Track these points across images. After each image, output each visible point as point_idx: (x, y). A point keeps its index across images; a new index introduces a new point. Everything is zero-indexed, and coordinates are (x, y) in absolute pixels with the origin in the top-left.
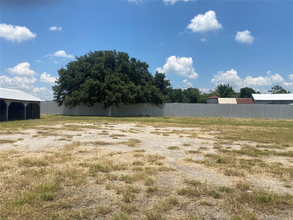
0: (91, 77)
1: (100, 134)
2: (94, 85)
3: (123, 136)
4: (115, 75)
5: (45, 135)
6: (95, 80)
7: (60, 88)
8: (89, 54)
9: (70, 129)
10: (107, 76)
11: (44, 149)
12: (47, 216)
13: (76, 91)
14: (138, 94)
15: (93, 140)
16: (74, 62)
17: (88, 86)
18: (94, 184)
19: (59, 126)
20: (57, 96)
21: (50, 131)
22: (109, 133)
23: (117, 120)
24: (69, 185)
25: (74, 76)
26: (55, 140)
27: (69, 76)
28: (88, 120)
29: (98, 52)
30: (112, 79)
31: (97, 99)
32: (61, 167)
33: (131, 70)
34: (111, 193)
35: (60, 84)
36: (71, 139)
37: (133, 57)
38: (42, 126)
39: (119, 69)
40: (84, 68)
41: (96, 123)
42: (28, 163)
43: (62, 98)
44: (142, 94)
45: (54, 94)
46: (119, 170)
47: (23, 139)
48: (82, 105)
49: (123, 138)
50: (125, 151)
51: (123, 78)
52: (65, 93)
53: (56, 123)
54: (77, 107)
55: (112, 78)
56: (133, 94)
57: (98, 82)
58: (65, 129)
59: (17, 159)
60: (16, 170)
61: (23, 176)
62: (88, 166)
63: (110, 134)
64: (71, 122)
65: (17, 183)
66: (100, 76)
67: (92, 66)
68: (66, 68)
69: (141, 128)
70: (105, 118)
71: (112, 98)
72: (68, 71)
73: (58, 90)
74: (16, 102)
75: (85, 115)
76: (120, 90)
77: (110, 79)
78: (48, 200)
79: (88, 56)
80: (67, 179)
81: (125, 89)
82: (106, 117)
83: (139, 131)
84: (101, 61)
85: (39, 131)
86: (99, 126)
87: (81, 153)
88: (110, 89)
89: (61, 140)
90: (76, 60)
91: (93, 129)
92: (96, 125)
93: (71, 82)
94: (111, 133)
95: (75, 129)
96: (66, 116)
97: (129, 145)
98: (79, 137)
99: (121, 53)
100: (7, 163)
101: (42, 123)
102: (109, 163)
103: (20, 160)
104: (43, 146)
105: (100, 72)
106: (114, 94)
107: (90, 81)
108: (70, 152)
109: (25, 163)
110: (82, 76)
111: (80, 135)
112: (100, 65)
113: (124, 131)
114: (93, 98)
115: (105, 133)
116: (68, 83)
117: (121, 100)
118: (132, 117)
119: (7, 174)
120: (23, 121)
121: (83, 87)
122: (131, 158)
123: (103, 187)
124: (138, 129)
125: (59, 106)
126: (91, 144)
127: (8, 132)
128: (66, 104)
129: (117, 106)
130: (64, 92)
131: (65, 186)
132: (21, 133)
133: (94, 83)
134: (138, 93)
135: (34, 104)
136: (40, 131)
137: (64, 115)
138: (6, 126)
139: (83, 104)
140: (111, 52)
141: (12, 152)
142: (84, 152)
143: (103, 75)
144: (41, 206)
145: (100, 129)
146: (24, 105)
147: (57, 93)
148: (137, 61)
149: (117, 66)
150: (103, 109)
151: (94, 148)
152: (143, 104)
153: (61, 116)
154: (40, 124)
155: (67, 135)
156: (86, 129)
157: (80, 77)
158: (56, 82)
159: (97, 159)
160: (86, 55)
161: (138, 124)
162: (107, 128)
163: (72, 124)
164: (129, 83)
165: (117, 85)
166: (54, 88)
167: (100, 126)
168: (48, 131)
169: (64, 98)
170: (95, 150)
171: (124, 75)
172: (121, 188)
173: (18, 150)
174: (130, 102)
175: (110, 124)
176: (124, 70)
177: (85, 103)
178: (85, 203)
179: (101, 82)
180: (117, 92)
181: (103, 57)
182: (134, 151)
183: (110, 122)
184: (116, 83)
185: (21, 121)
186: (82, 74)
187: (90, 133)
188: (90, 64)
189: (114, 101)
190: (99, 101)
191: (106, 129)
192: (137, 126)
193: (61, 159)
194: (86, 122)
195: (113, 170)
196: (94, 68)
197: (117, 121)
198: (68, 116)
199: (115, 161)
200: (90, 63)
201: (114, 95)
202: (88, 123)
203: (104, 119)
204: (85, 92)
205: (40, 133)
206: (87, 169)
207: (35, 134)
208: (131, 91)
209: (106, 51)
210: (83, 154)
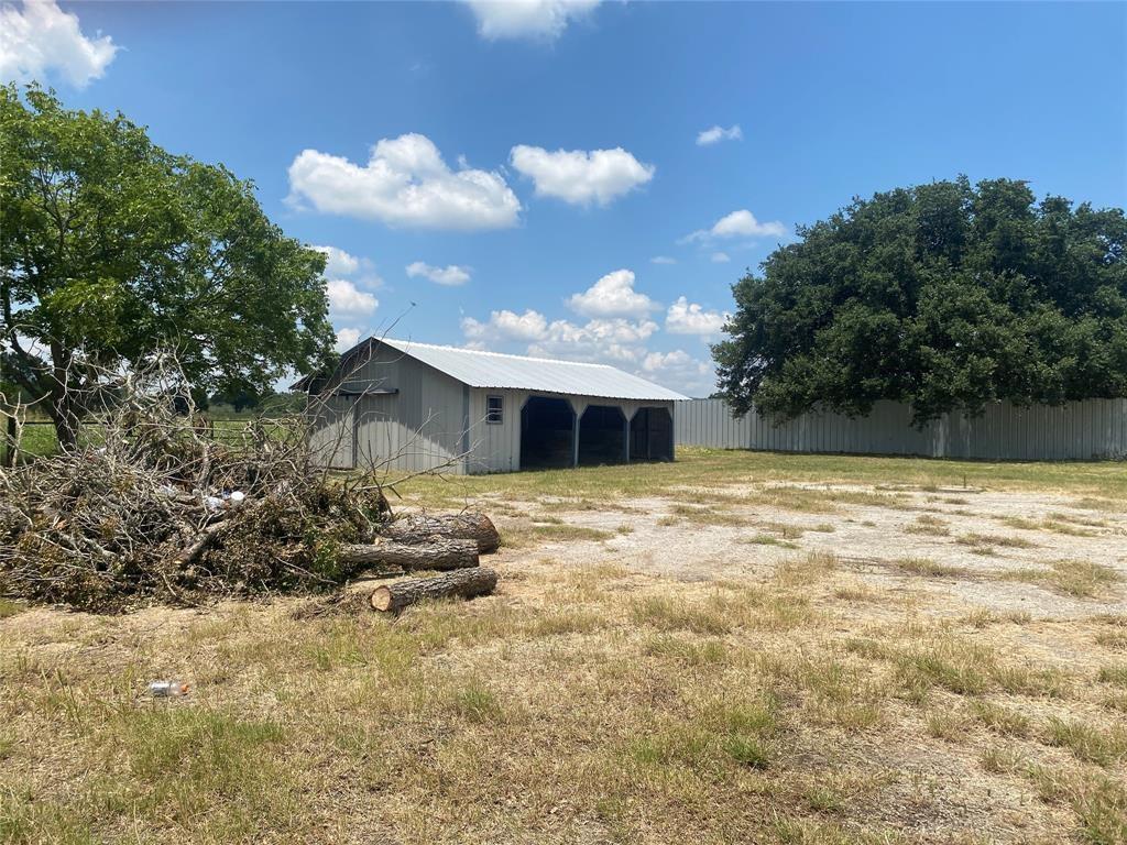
0: (861, 298)
1: (910, 530)
2: (872, 330)
3: (1021, 544)
4: (967, 282)
5: (701, 519)
6: (876, 311)
7: (740, 350)
8: (849, 209)
9: (785, 505)
10: (927, 288)
11: (705, 570)
12: (757, 826)
13: (800, 360)
14: (1083, 356)
15: (890, 555)
16: (791, 247)
17: (849, 337)
18: (925, 737)
19: (742, 491)
20: (729, 379)
21: (713, 508)
22: (951, 528)
23: (975, 473)
24: (818, 723)
25: (793, 303)
26: (738, 542)
27: (772, 305)
28: (850, 471)
29: (887, 195)
30: (951, 301)
31: (885, 384)
32: (776, 646)
33: (1042, 254)
34: (1012, 793)
35: (740, 336)
36: (795, 540)
37: (1054, 195)
38: (683, 487)
39: (986, 250)
40: (830, 268)
41: (883, 485)
42: (663, 615)
43: (747, 385)
44: (1105, 355)
45: (720, 375)
46: (1031, 693)
47: (632, 531)
48: (820, 413)
49: (1021, 552)
50: (1045, 614)
51: (1002, 292)
52: (756, 369)
53: (731, 479)
54: (804, 421)
55: (953, 295)
56: (1057, 361)
57: (890, 317)
58: (765, 502)
59: (626, 596)
60: (626, 634)
61: (652, 659)
62: (883, 658)
63: (954, 533)
64: (786, 478)
65: (637, 682)
66: (895, 292)
67: (862, 257)
68: (760, 275)
69: (1111, 515)
70: (919, 462)
71: (950, 381)
72: (771, 285)
73: (733, 359)
74: (602, 404)
75: (833, 449)
76: (989, 345)
77: (941, 301)
78: (751, 764)
79: (846, 217)
80: (808, 696)
81: (1014, 336)
82: (925, 461)
83: (1100, 528)
84: (899, 229)
85: (677, 503)
86: (899, 496)
87: (847, 602)
88: (942, 342)
89: (760, 543)
90: (801, 240)
91: (878, 508)
92: (886, 494)
93: (779, 326)
94: (961, 527)
95: (804, 502)
96: (762, 454)
97: (1062, 590)
98: (824, 535)
99: (992, 183)
100: (594, 608)
101: (681, 476)
102: (978, 657)
103: (633, 602)
104: (698, 560)
105: (900, 276)
106: (961, 364)
107: (855, 315)
108: (800, 592)
109: (651, 613)
110: (823, 299)
111: (828, 530)
112: (900, 245)
113: (1021, 525)
114: (866, 382)
115: (930, 527)
116: (771, 331)
117: (992, 388)
118: (1051, 461)
119: (601, 645)
120: (622, 467)
121: (828, 342)
122: (1084, 648)
123: (969, 760)
124: (1094, 520)
125: (735, 417)
126: (882, 570)
127: (584, 501)
128: (760, 410)
129: (975, 414)
130: (756, 364)
131: (803, 722)
132: (622, 508)
133: (874, 320)
134: (1083, 351)
135: (653, 409)
136: (681, 504)
137: (753, 451)
138: (576, 484)
139: (829, 408)
140: (945, 186)
141: (605, 572)
142: (859, 597)
143: (911, 285)
144: (730, 784)
145: (908, 509)
146: (622, 414)
147: (728, 370)
148: (1073, 211)
149: (972, 243)
150: (912, 425)
151: (894, 587)
152: (1109, 402)
153: (743, 455)
154: (679, 481)
155: (779, 525)
156: (846, 505)
157: (816, 304)
158: (725, 329)
159: (917, 632)
160: (841, 214)
161: (1087, 493)
162: (936, 505)
163: (789, 484)
164: (1031, 310)
165: (974, 323)
166: (721, 352)
167: (904, 496)
168: (707, 506)
169: (753, 386)
170: (900, 593)
171: (1009, 276)
172: (1059, 780)
173: (624, 567)
174: (1038, 396)
175: (946, 491)
176: (1011, 254)
177: (837, 402)
178: (897, 808)
179: (901, 317)
180: (976, 352)
181: (909, 214)
182: (1093, 620)
183: (947, 483)
184: (968, 315)
185: (617, 467)
186: (821, 291)
187: (868, 524)
188: (853, 249)
189: (960, 393)
190: (893, 393)
191: (935, 511)
192: (1083, 506)
193: (772, 615)
194: (845, 478)
195: (1002, 692)
196: (872, 262)
197: (978, 477)
198: (771, 454)
199: (1003, 651)
200: (856, 243)
201: (962, 368)
202: (852, 483)
203: (919, 471)
204: (835, 361)
205: (680, 511)
206: (881, 672)
207: (668, 515)
208: (1046, 344)
209: (921, 189)
210: (854, 605)
